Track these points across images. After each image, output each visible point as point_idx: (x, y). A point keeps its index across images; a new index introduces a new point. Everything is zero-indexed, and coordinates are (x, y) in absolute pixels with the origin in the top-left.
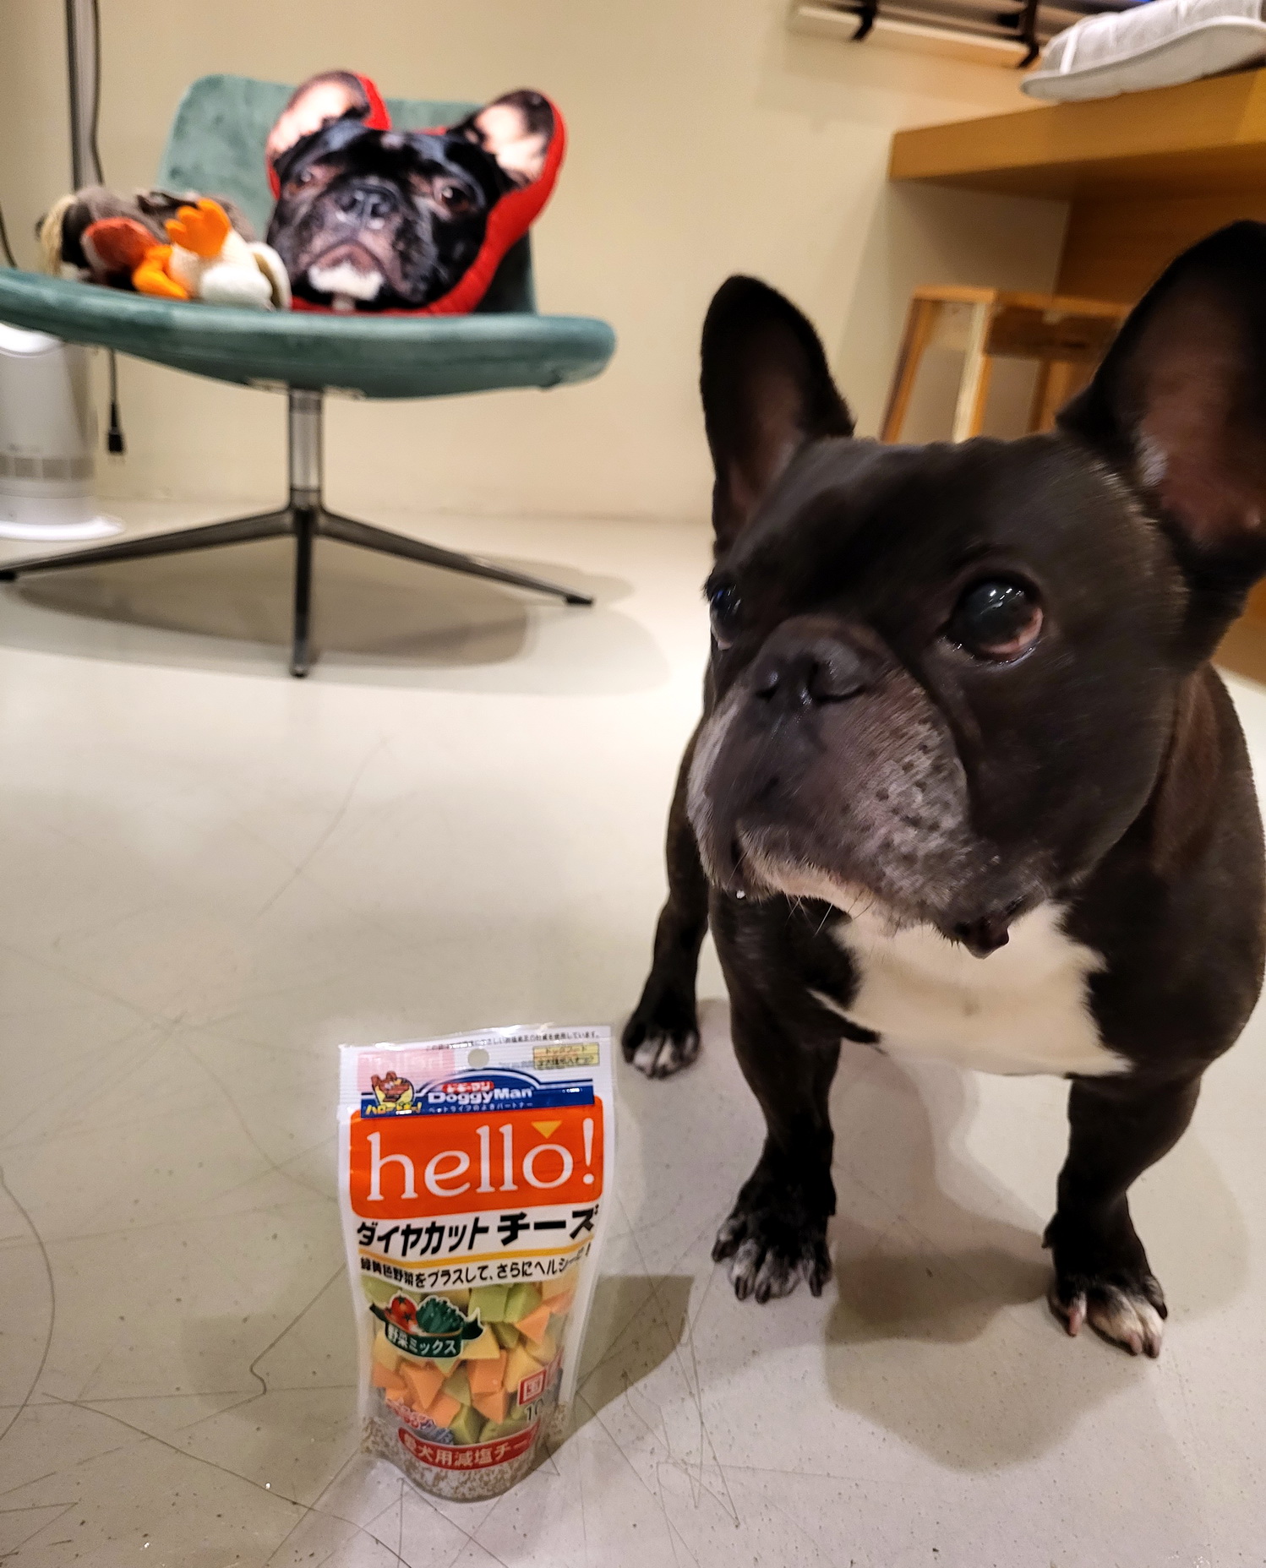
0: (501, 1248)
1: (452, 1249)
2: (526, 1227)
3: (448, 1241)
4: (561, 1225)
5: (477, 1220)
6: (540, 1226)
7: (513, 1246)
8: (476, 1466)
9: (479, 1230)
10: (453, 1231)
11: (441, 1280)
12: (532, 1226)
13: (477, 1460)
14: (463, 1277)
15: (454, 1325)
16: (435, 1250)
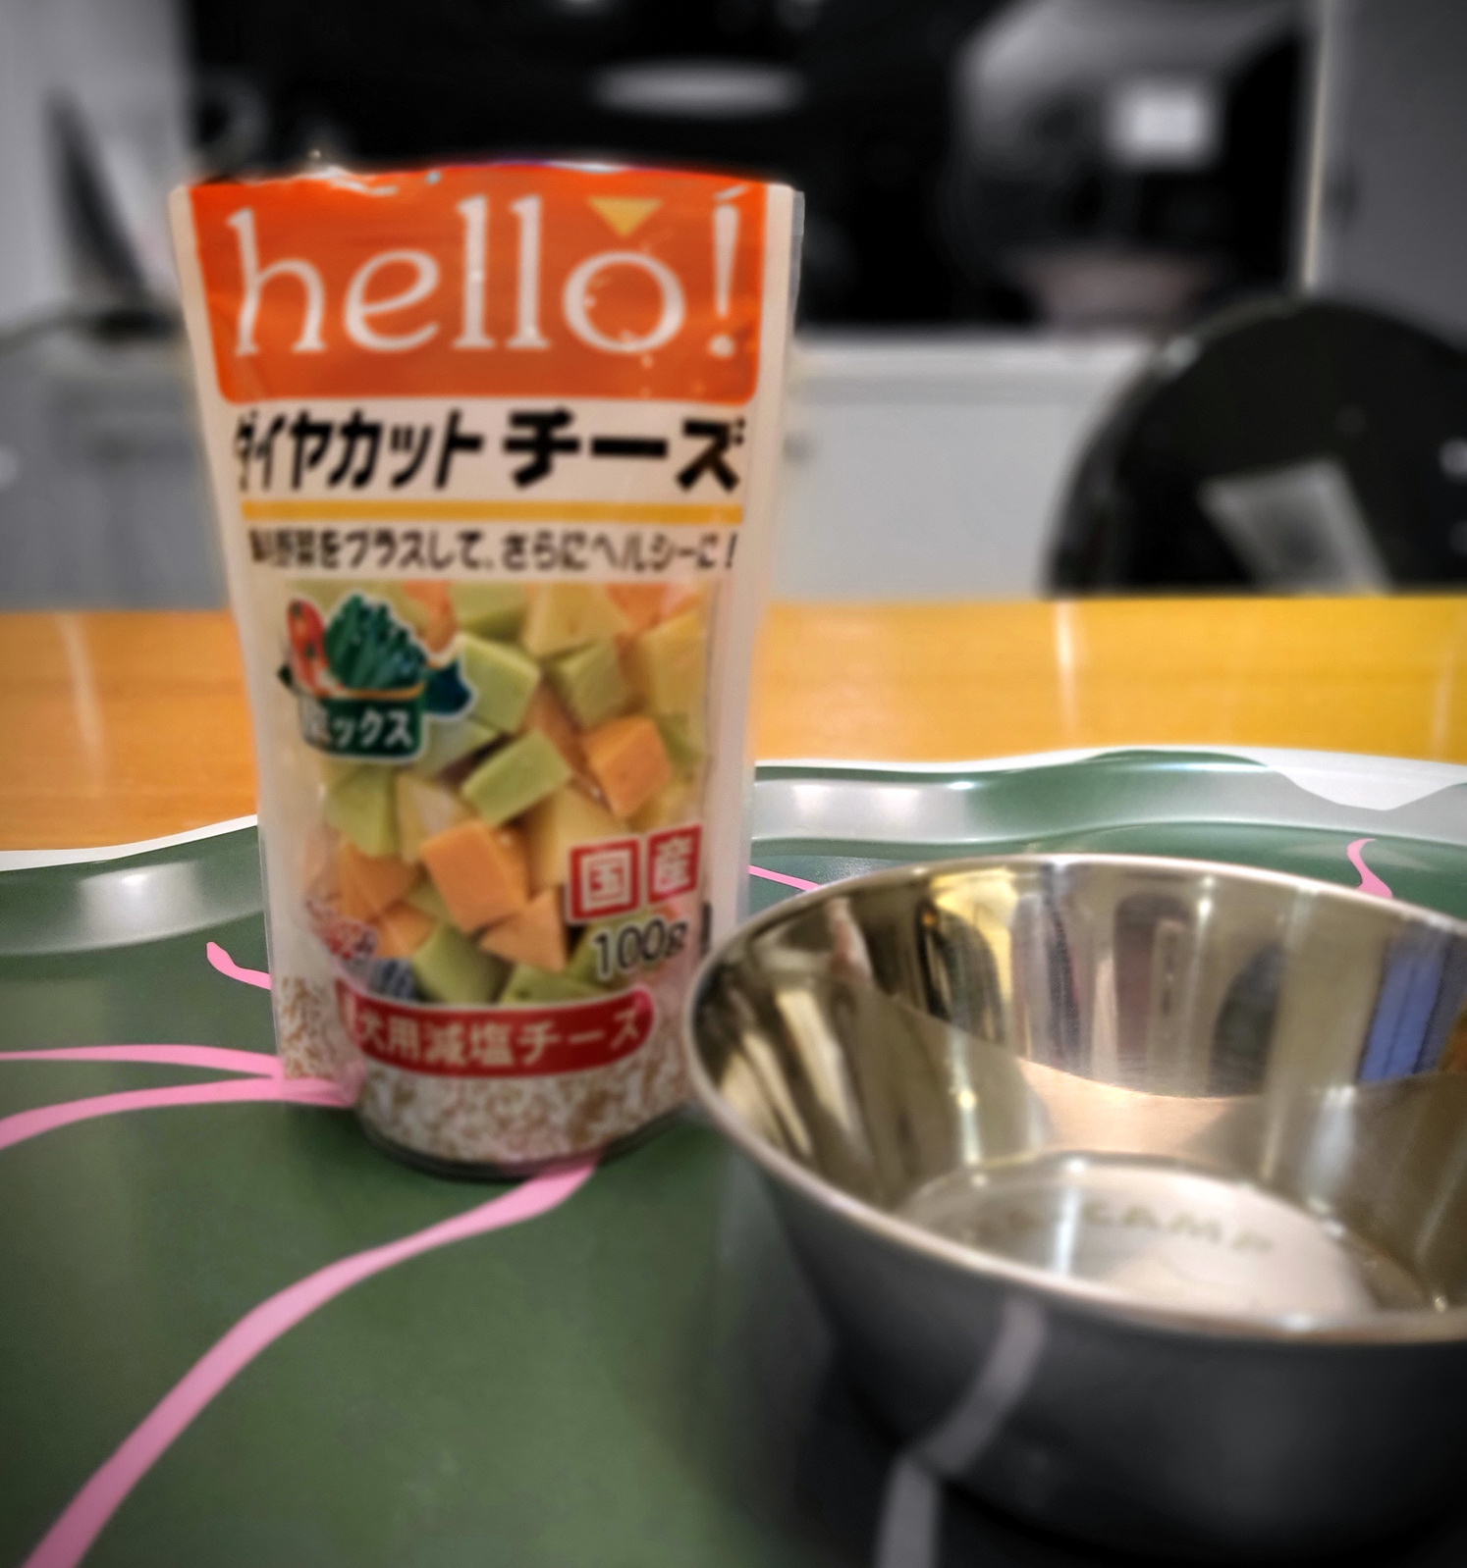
0: (511, 492)
1: (401, 479)
2: (571, 446)
3: (391, 462)
4: (655, 449)
5: (454, 419)
6: (606, 447)
7: (540, 491)
8: (475, 1070)
9: (461, 442)
10: (402, 438)
11: (376, 553)
12: (586, 447)
13: (476, 1053)
14: (424, 551)
15: (406, 670)
16: (362, 479)
